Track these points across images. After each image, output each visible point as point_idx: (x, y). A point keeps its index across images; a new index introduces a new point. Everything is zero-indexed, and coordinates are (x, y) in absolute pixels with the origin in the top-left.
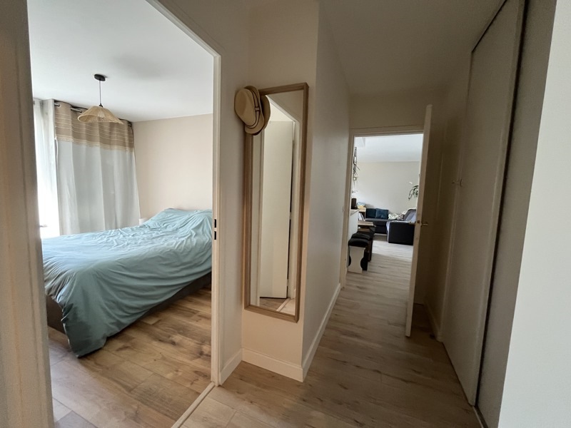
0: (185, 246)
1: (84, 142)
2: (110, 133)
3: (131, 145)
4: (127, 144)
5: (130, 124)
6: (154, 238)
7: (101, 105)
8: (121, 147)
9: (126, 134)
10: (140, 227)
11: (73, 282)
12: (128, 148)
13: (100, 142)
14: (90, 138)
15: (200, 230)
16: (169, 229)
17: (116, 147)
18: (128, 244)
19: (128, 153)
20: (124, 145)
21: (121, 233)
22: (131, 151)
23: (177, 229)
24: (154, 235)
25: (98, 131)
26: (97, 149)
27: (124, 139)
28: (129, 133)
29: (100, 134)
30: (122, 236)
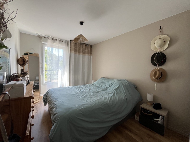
0: (113, 101)
1: (77, 53)
2: (85, 50)
3: (91, 54)
4: (90, 53)
5: (91, 46)
6: (98, 92)
7: (81, 34)
8: (88, 54)
9: (90, 50)
10: (92, 85)
11: (58, 123)
12: (90, 55)
13: (82, 53)
14: (79, 52)
15: (119, 90)
16: (104, 87)
17: (86, 54)
18: (87, 95)
19: (90, 56)
20: (89, 54)
21: (85, 88)
22: (91, 56)
23: (107, 88)
24: (98, 90)
25: (81, 49)
26: (81, 55)
27: (89, 51)
28: (91, 49)
29: (82, 50)
30: (85, 89)
